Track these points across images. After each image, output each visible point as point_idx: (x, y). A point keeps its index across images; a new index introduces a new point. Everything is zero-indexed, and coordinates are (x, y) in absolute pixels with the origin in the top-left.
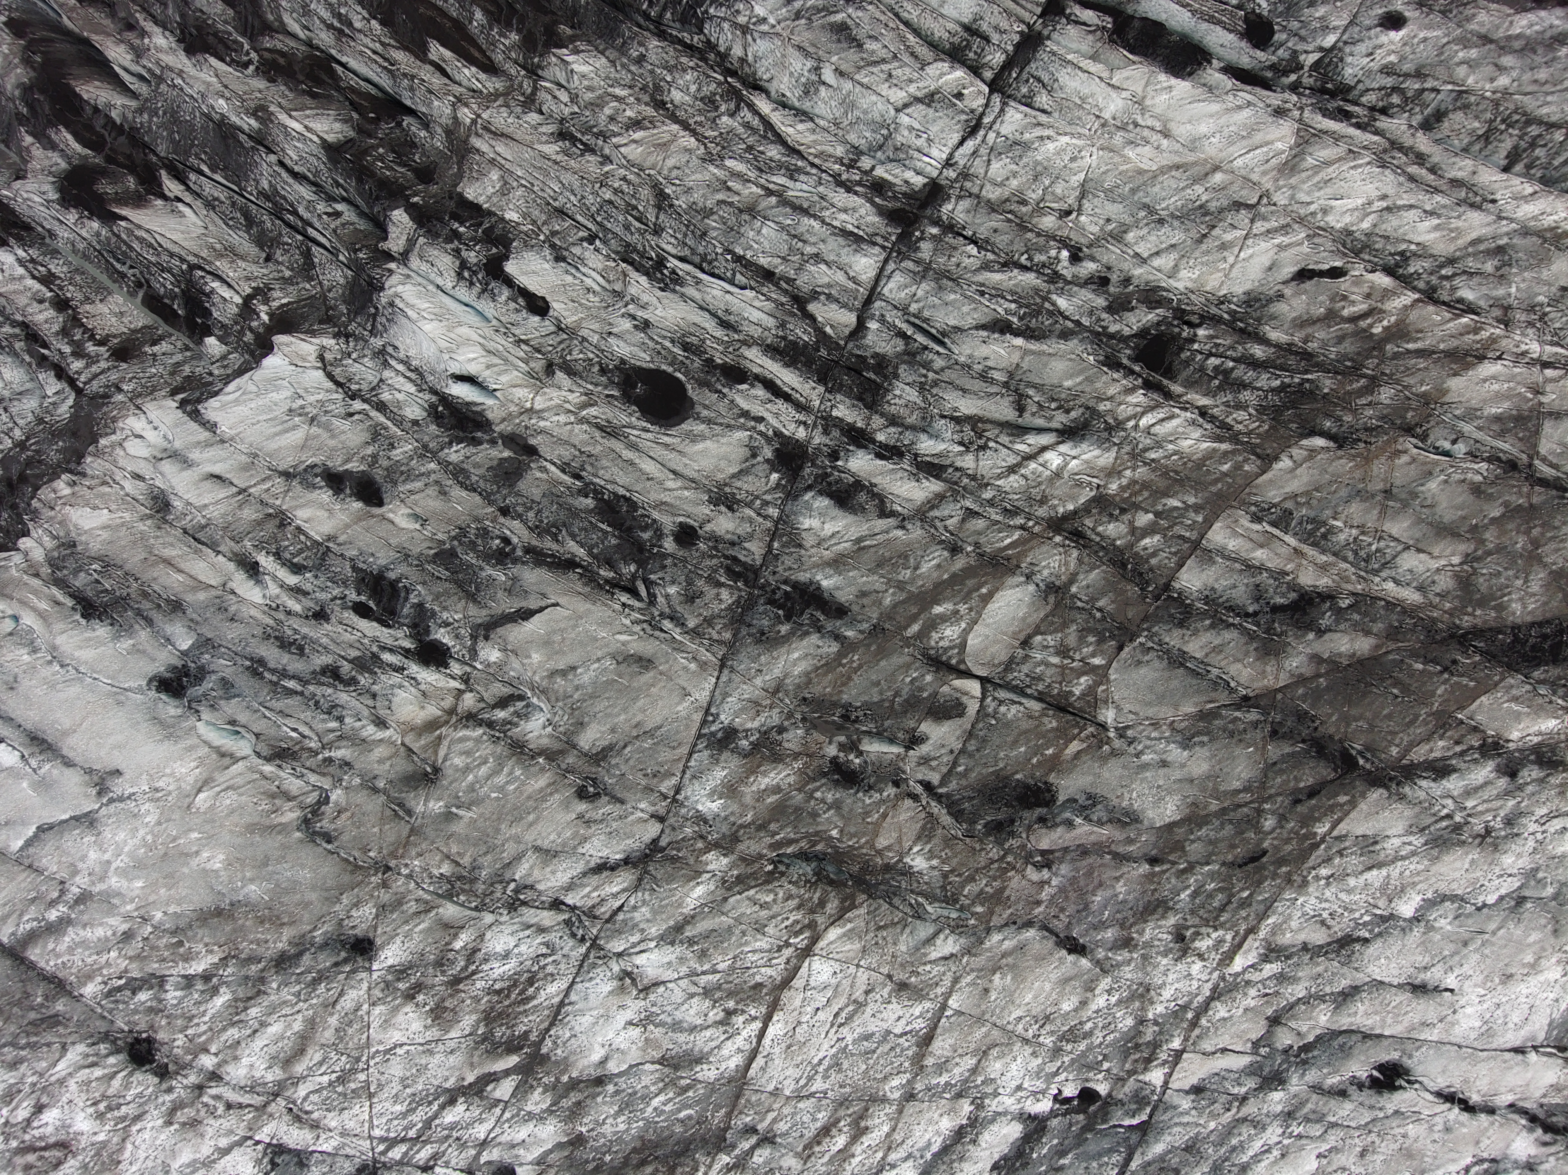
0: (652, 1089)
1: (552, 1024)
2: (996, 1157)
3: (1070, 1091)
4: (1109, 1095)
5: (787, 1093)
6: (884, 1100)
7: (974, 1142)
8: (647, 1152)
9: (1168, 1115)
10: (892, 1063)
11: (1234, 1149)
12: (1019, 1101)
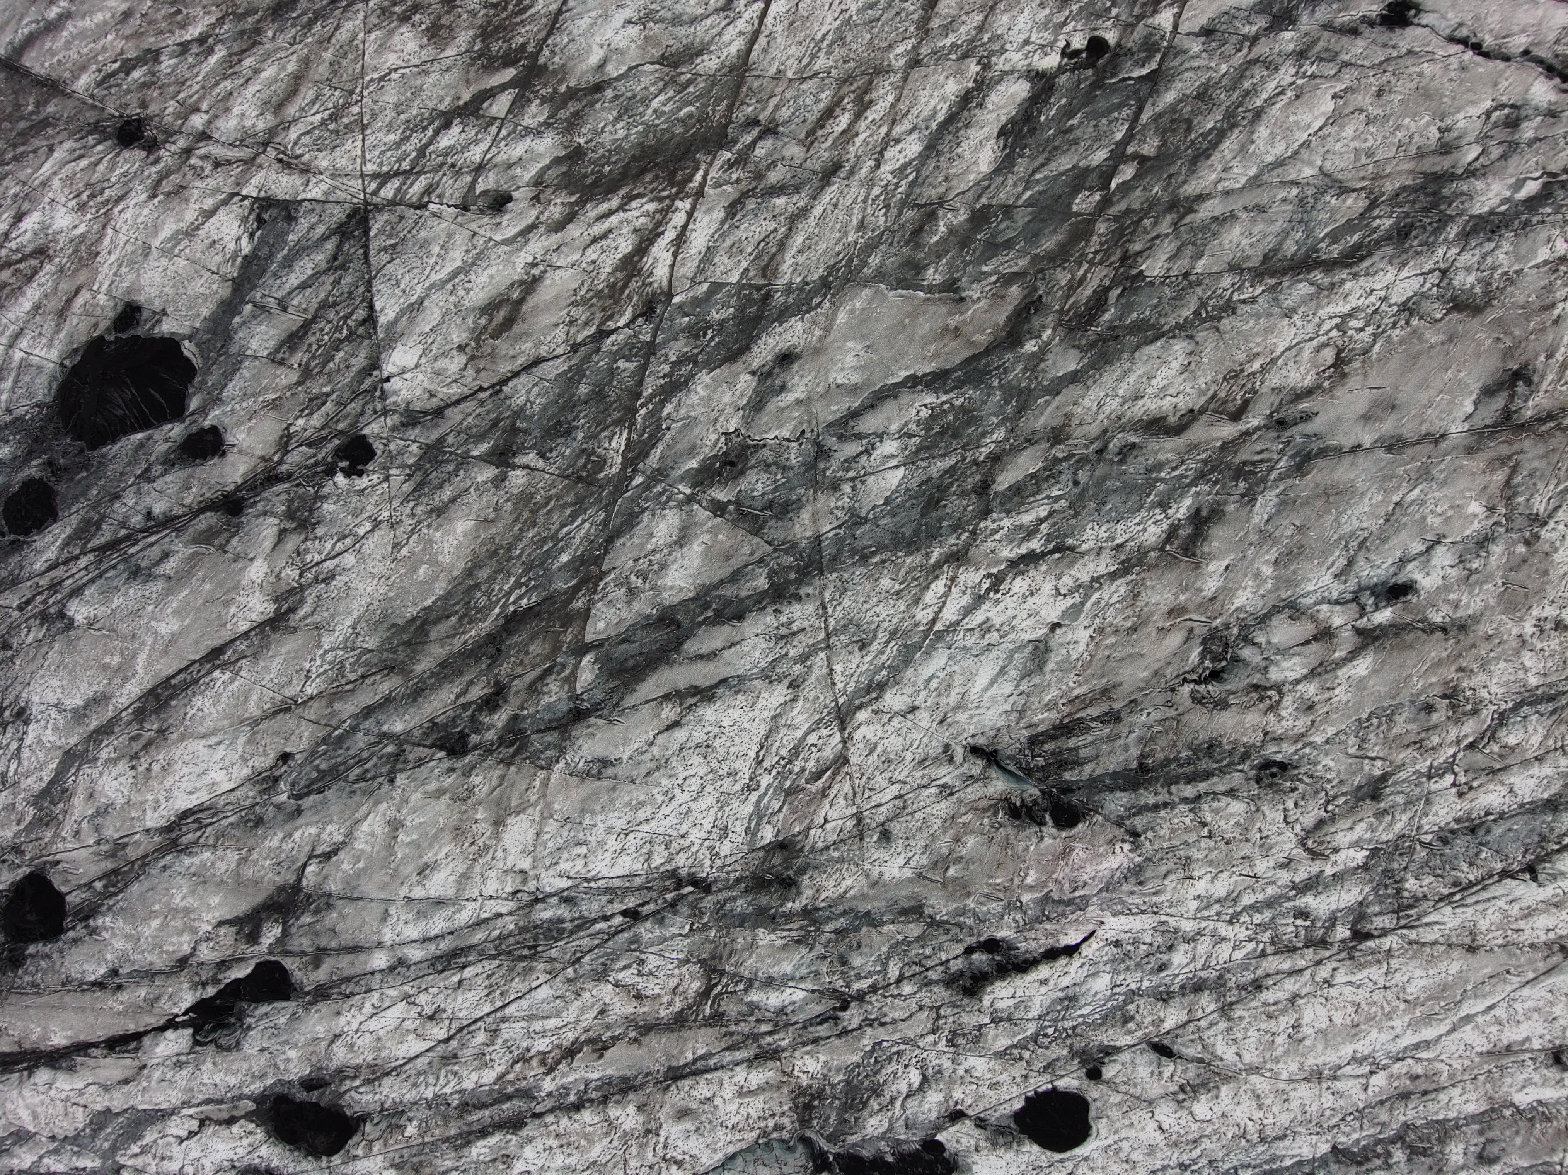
0: (652, 89)
1: (549, 34)
2: (1003, 119)
3: (1079, 42)
4: (1119, 45)
5: (790, 75)
6: (888, 70)
7: (980, 105)
8: (647, 160)
9: (1179, 60)
10: (897, 29)
11: (1247, 93)
12: (1026, 56)
